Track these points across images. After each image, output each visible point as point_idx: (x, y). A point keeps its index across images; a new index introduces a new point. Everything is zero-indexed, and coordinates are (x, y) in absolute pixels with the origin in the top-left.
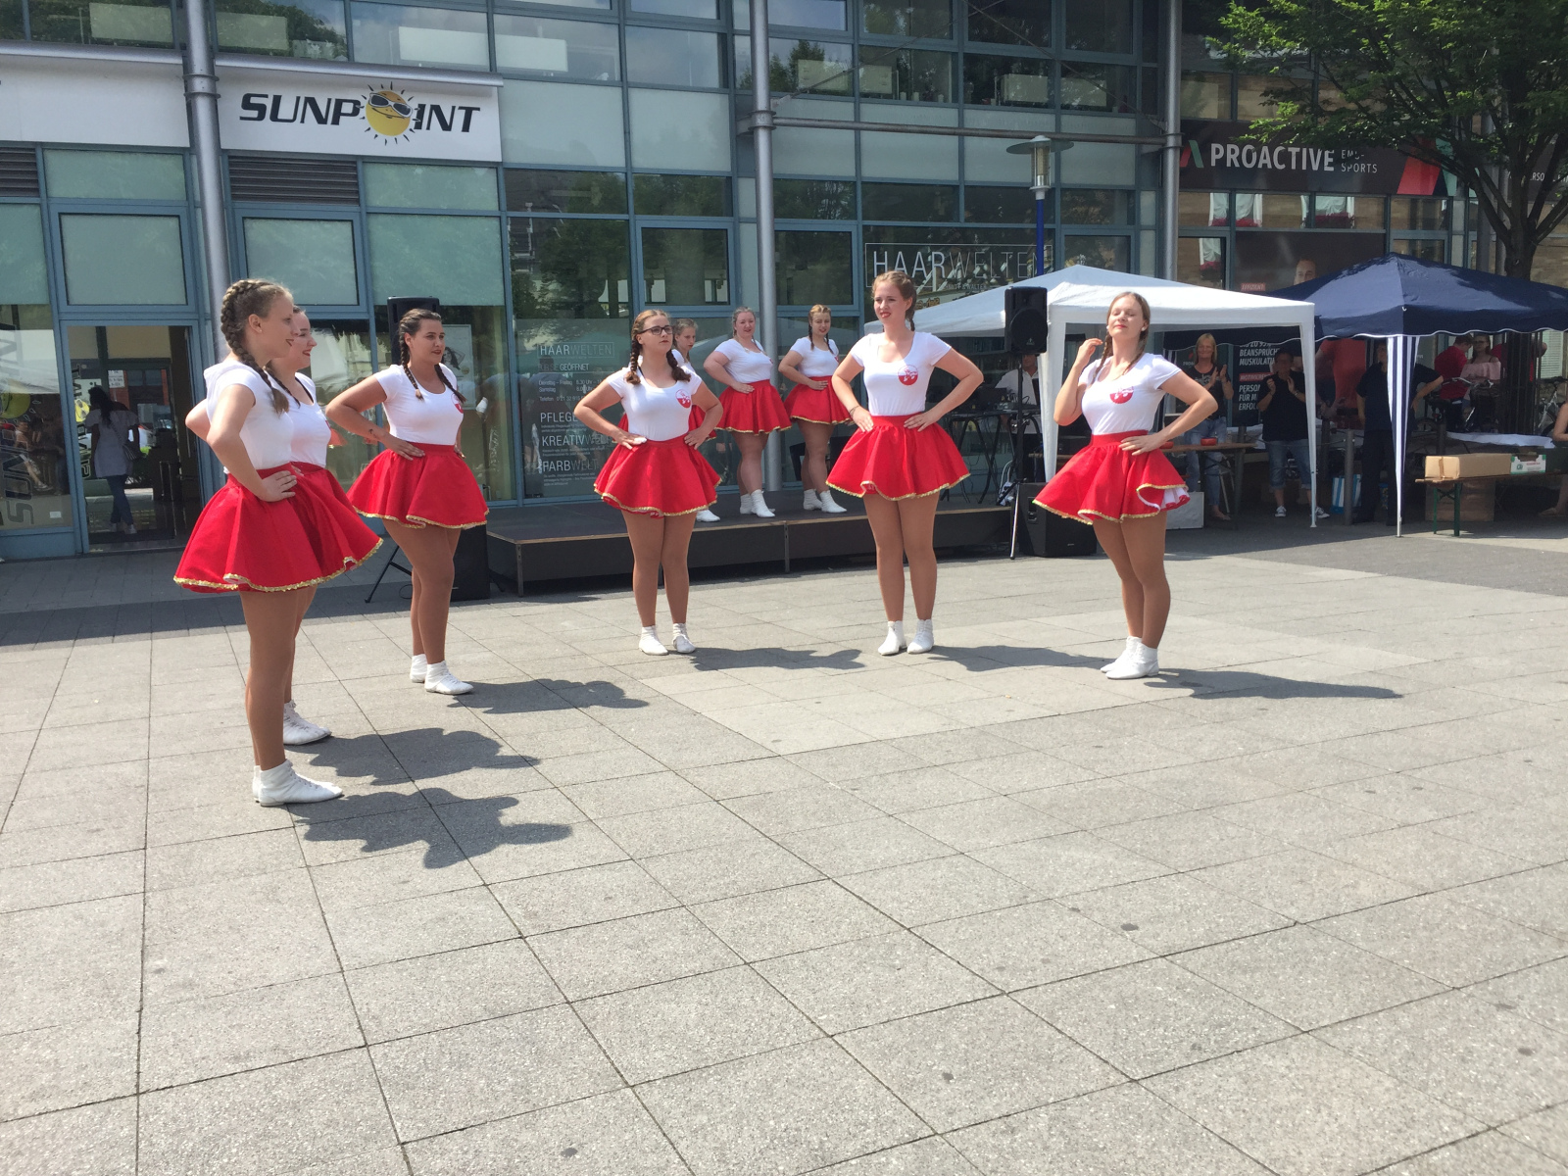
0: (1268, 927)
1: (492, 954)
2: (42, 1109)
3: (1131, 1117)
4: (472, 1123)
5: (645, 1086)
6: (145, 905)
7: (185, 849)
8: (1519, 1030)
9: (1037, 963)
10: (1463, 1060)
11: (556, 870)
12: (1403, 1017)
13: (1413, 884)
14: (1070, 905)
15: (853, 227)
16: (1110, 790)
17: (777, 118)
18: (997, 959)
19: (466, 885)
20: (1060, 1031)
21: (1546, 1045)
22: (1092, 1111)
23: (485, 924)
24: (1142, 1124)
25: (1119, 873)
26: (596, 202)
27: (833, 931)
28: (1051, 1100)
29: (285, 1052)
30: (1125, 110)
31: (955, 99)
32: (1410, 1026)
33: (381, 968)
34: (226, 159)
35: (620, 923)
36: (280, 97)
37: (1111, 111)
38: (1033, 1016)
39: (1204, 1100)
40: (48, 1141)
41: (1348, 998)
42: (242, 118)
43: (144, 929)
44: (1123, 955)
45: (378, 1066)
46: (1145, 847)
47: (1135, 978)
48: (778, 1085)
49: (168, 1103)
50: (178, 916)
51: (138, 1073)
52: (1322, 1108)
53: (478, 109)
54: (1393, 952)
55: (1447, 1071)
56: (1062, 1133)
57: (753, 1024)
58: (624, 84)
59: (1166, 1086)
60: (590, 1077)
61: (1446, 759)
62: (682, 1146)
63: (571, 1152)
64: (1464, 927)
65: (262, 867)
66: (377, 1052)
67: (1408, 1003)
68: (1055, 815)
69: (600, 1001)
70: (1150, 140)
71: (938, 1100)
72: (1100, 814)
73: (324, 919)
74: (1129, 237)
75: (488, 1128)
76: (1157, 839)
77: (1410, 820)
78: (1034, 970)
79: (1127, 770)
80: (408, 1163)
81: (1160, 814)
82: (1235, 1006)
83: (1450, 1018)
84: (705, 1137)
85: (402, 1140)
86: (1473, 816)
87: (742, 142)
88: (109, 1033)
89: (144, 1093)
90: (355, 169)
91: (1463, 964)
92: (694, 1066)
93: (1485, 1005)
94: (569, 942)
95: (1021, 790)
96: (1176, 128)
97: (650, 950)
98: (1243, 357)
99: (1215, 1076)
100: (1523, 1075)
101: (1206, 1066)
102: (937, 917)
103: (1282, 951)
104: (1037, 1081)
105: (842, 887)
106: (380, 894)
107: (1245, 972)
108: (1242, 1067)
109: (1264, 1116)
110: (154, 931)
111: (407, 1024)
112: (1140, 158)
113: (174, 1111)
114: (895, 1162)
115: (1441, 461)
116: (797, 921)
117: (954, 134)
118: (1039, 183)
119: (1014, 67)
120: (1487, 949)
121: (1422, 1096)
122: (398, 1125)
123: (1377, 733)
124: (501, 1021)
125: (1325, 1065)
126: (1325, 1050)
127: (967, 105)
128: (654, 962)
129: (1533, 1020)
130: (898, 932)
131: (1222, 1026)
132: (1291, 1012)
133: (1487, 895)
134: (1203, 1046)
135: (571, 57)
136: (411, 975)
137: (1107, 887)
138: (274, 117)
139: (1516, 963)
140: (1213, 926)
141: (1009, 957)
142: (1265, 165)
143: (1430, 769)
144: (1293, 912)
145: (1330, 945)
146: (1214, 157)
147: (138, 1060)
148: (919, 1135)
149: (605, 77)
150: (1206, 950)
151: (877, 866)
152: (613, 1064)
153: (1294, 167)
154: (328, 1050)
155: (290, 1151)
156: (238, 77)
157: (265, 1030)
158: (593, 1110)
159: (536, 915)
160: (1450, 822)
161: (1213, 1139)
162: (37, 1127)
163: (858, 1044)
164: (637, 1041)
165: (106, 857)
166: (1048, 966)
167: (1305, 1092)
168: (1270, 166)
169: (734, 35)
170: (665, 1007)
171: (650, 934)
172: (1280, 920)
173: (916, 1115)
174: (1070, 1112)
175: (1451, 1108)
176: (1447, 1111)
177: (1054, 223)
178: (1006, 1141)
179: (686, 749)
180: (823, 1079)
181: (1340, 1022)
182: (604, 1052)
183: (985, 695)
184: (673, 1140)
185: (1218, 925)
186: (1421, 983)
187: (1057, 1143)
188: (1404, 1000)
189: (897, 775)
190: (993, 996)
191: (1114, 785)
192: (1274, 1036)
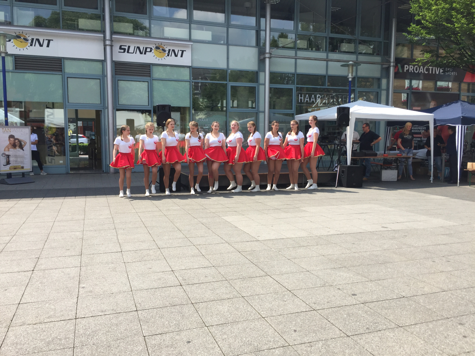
0: (395, 297)
1: (173, 290)
2: (51, 321)
3: (346, 346)
4: (163, 333)
5: (211, 327)
6: (80, 270)
7: (92, 256)
8: (464, 331)
9: (325, 303)
10: (446, 338)
11: (192, 268)
12: (430, 325)
13: (441, 288)
14: (338, 287)
15: (293, 87)
16: (355, 256)
17: (272, 55)
18: (314, 300)
19: (167, 270)
20: (329, 321)
21: (471, 335)
22: (335, 343)
23: (171, 281)
24: (349, 348)
25: (354, 280)
26: (218, 78)
27: (268, 290)
28: (324, 339)
29: (115, 311)
30: (378, 55)
31: (326, 50)
32: (432, 327)
33: (142, 291)
34: (114, 63)
35: (208, 283)
36: (130, 46)
37: (373, 54)
38: (322, 317)
39: (368, 343)
40: (52, 329)
41: (415, 318)
42: (119, 52)
43: (80, 276)
44: (351, 302)
45: (139, 316)
46: (362, 273)
47: (353, 309)
48: (247, 329)
49: (84, 322)
50: (89, 274)
51: (76, 313)
52: (401, 347)
53: (185, 51)
54: (431, 307)
55: (440, 340)
56: (325, 348)
57: (242, 313)
58: (228, 44)
59: (357, 338)
60: (196, 323)
61: (459, 253)
62: (219, 343)
63: (189, 342)
64: (454, 301)
65: (112, 262)
66: (140, 312)
67: (432, 321)
68: (337, 262)
69: (201, 304)
70: (386, 64)
71: (292, 337)
72: (351, 263)
73: (128, 277)
74: (378, 92)
75: (167, 334)
76: (367, 271)
77: (444, 271)
78: (324, 304)
79: (361, 251)
80: (145, 341)
81: (369, 264)
82: (381, 318)
83: (444, 326)
84: (226, 342)
85: (144, 335)
86: (463, 270)
87: (261, 61)
88: (69, 303)
89: (77, 318)
90: (150, 67)
91: (451, 312)
92: (225, 323)
93: (455, 323)
94: (194, 287)
95: (328, 254)
96: (394, 60)
97: (216, 291)
98: (413, 130)
99: (372, 336)
100: (463, 343)
101: (370, 334)
102: (298, 288)
103: (398, 304)
104: (320, 334)
105: (272, 278)
106: (143, 271)
107: (386, 309)
108: (380, 335)
109: (384, 348)
110: (83, 277)
111: (148, 306)
112: (382, 69)
113: (85, 324)
114: (277, 352)
115: (472, 164)
116: (258, 286)
117: (325, 61)
118: (350, 76)
119: (344, 41)
120: (459, 308)
121: (431, 346)
122: (144, 332)
123: (439, 245)
124: (173, 307)
125: (405, 336)
126: (405, 332)
127: (329, 52)
128: (217, 294)
129: (469, 328)
130: (286, 291)
131: (376, 323)
132: (397, 321)
133: (463, 293)
134: (370, 328)
135: (213, 36)
136: (150, 293)
137: (349, 283)
138: (128, 52)
139: (468, 312)
140: (379, 296)
141: (317, 300)
142: (421, 72)
143: (453, 256)
144: (404, 294)
145: (413, 304)
146: (405, 69)
147: (76, 310)
148: (285, 345)
149: (222, 42)
150: (376, 302)
151: (283, 273)
152: (203, 320)
153: (430, 73)
154: (126, 311)
155: (115, 336)
156: (119, 40)
157: (110, 305)
158: (196, 332)
159: (185, 280)
160: (456, 272)
161: (368, 353)
162: (49, 325)
163: (271, 320)
164: (210, 315)
165: (71, 257)
166: (328, 304)
167: (397, 343)
168: (423, 72)
169: (260, 31)
170: (218, 306)
171: (217, 287)
172: (399, 296)
173: (285, 340)
174: (329, 343)
175: (439, 350)
176: (438, 351)
177: (355, 87)
178: (309, 349)
179: (232, 237)
180: (260, 329)
181: (411, 325)
182: (201, 317)
183: (322, 227)
184: (217, 341)
185: (380, 296)
186: (438, 316)
187: (324, 351)
188: (432, 320)
189: (292, 248)
190: (311, 311)
191: (357, 255)
192: (391, 327)
